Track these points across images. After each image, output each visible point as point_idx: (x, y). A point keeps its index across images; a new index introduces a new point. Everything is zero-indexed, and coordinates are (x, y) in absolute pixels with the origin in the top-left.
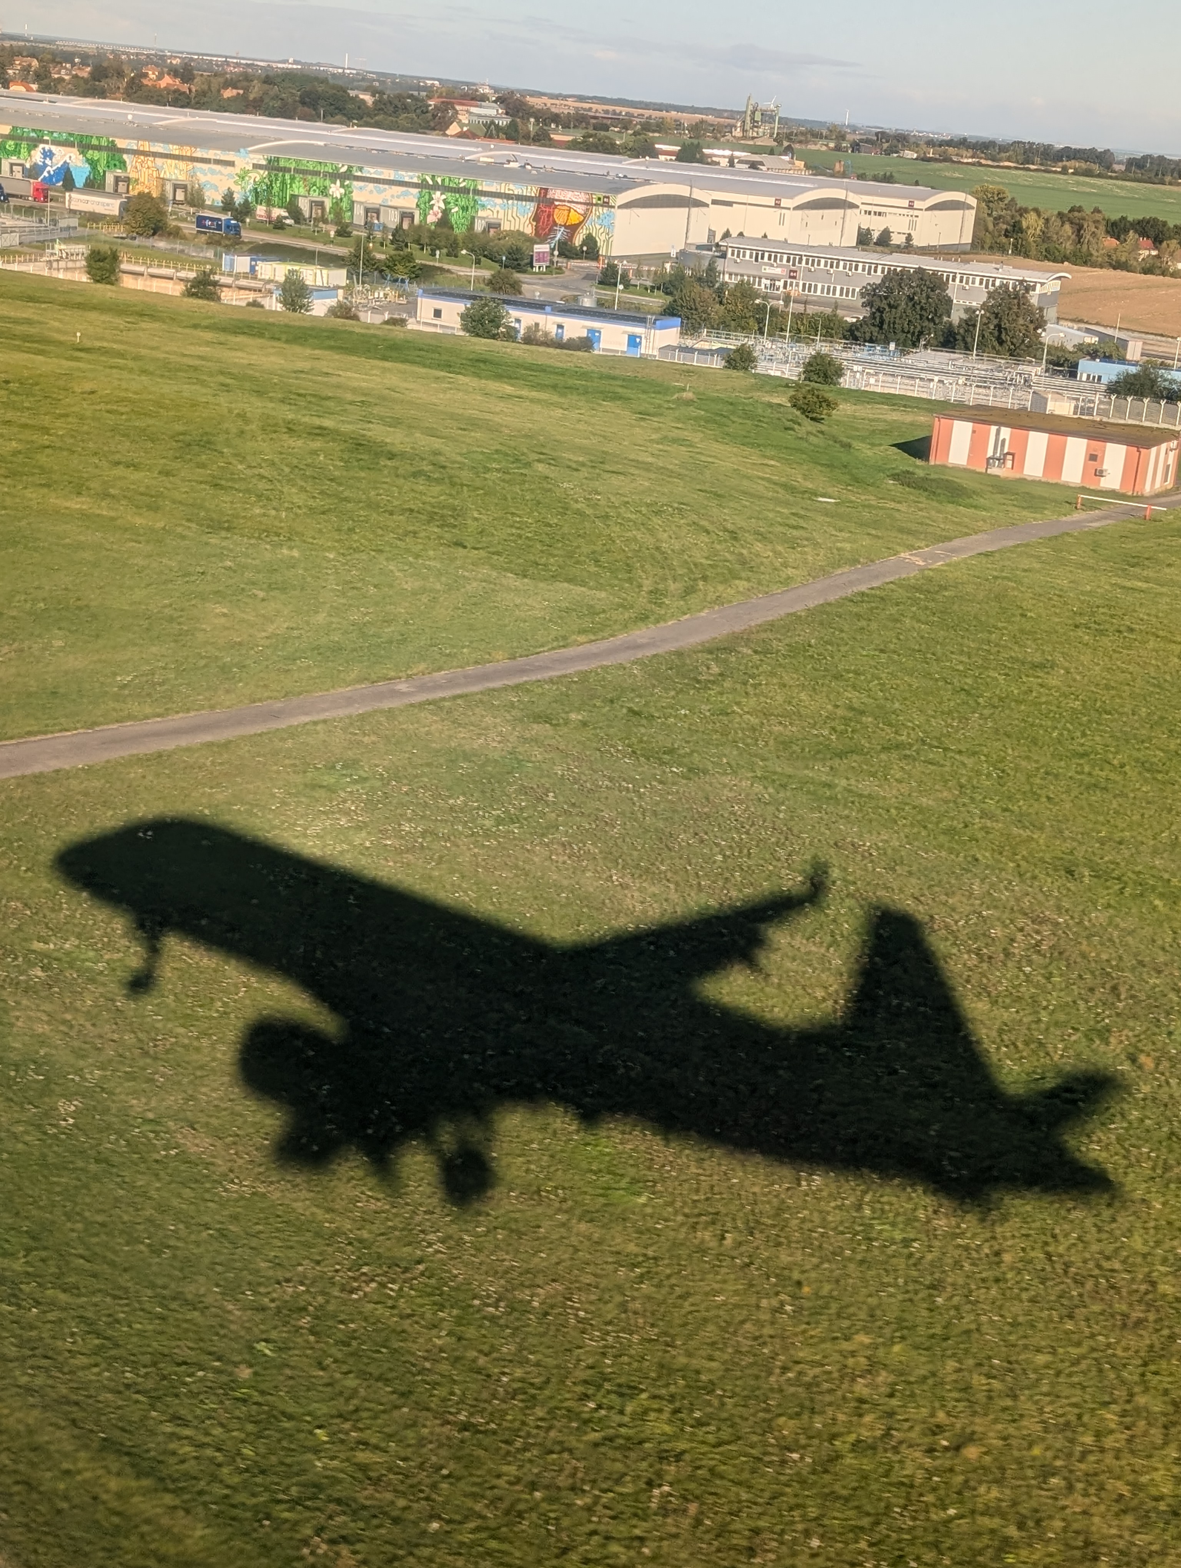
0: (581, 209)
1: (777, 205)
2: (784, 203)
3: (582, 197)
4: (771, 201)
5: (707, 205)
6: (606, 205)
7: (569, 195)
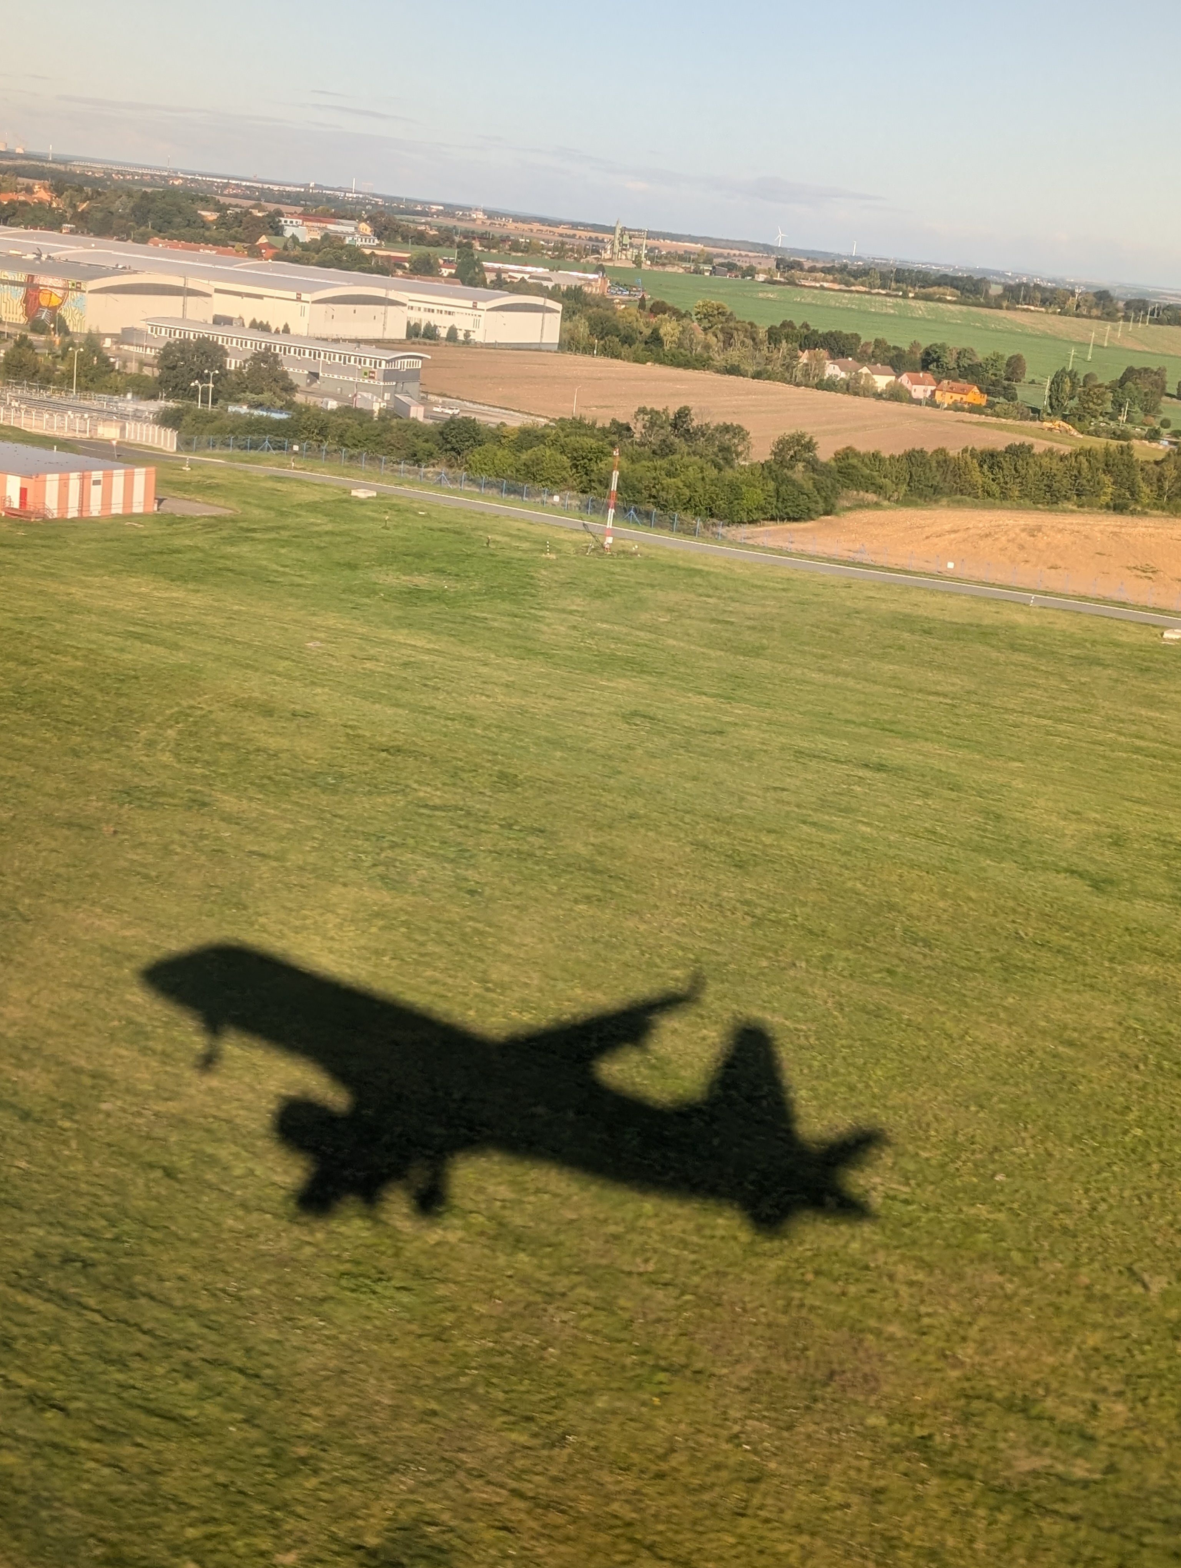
0: (60, 293)
1: (299, 299)
2: (305, 297)
3: (60, 283)
4: (293, 295)
5: (209, 296)
6: (78, 289)
7: (50, 281)
